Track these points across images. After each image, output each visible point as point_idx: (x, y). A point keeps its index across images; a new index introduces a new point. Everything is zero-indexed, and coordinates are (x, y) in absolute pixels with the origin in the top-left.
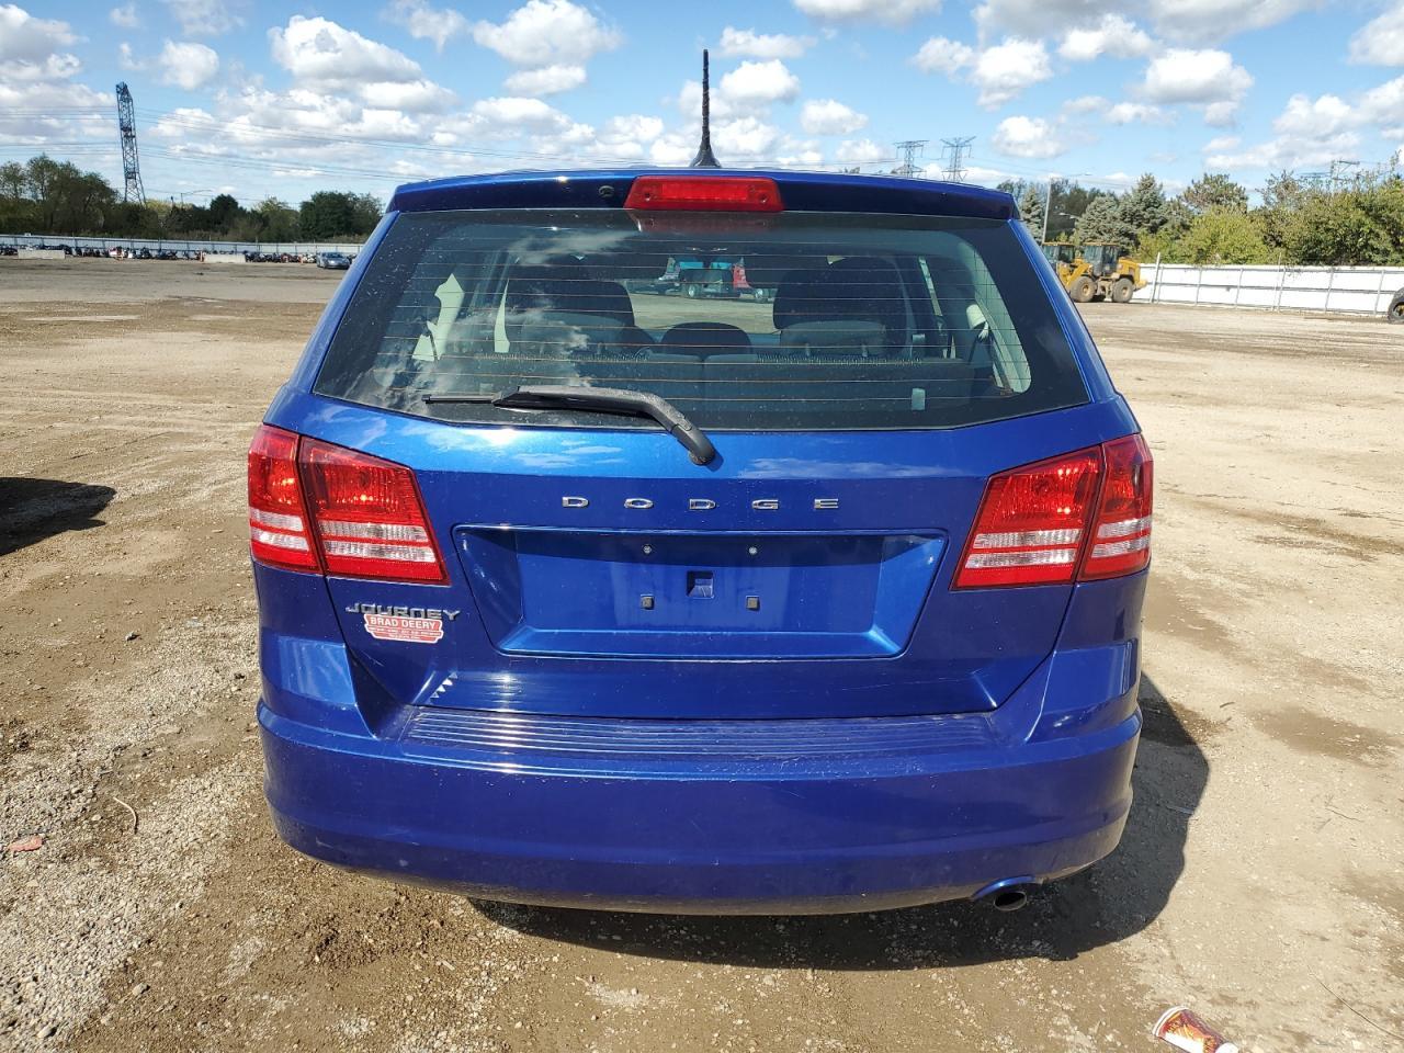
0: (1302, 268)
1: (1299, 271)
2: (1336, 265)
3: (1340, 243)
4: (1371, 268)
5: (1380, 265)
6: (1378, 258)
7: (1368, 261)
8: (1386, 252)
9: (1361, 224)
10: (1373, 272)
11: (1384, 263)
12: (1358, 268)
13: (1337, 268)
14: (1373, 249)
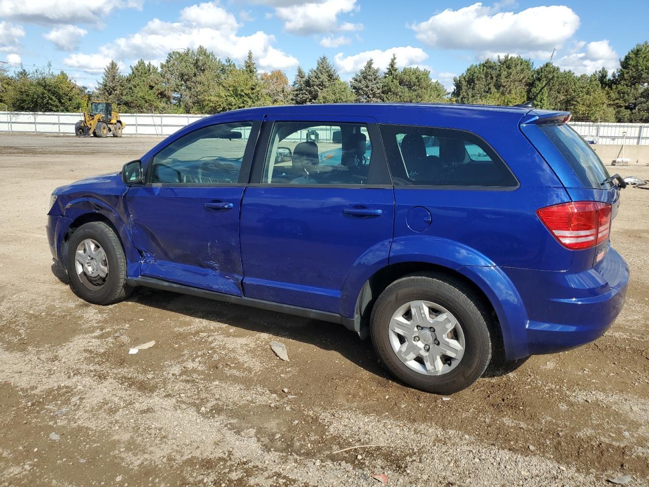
0: (19, 112)
1: (17, 114)
2: (36, 111)
3: (36, 101)
4: (52, 113)
5: (55, 112)
6: (54, 109)
7: (51, 110)
8: (57, 106)
9: (43, 94)
10: (53, 115)
11: (58, 111)
12: (46, 113)
13: (36, 113)
14: (51, 105)
